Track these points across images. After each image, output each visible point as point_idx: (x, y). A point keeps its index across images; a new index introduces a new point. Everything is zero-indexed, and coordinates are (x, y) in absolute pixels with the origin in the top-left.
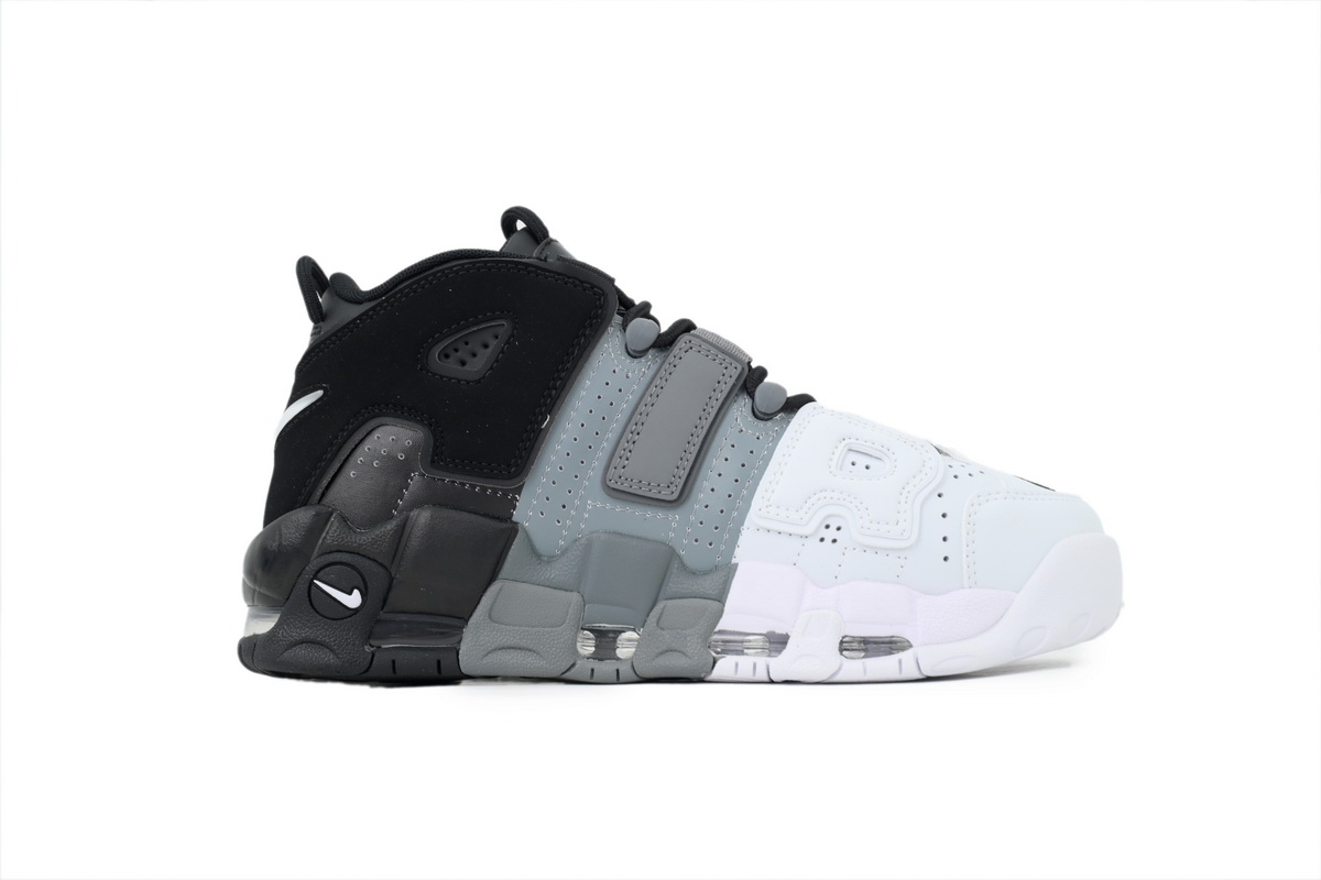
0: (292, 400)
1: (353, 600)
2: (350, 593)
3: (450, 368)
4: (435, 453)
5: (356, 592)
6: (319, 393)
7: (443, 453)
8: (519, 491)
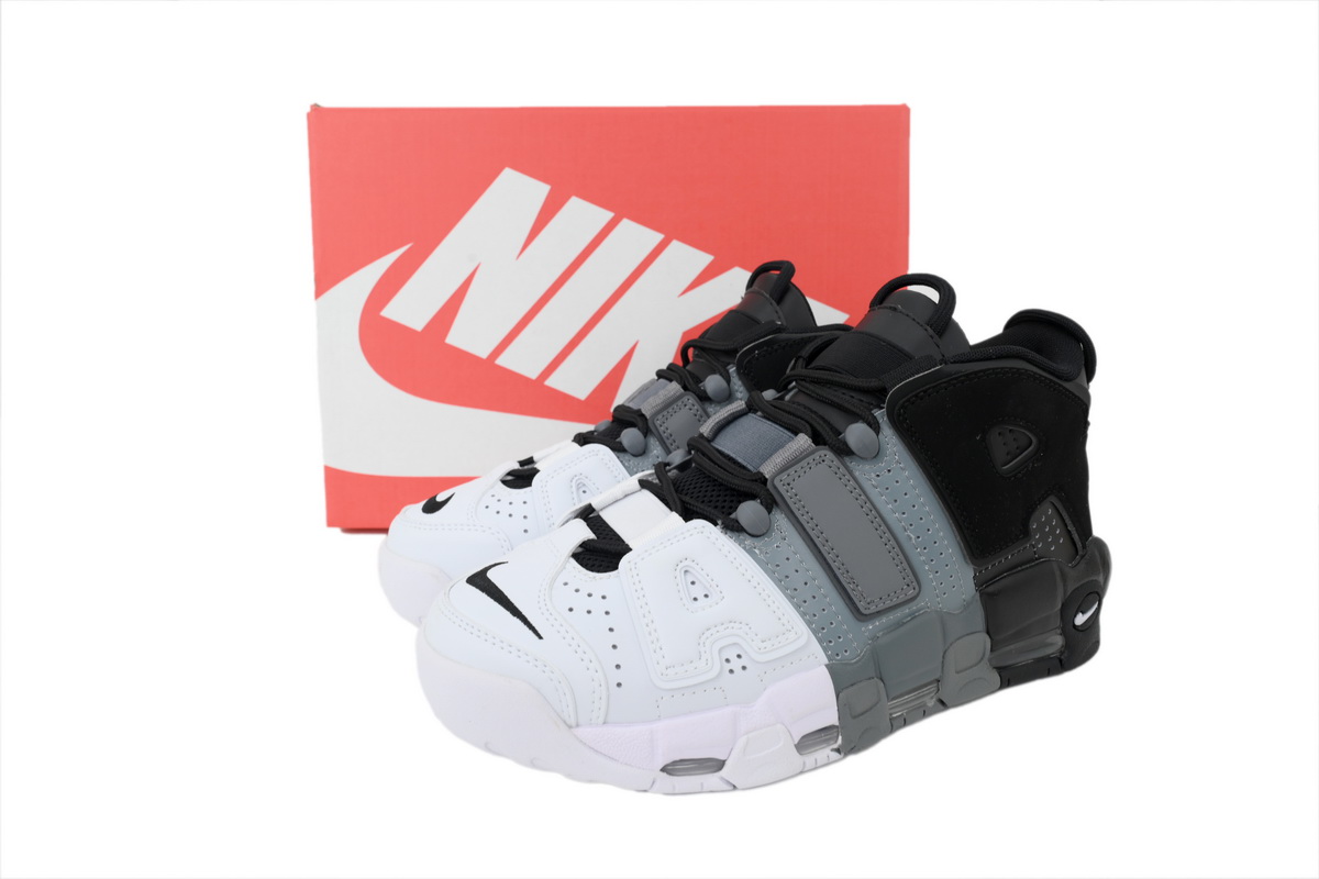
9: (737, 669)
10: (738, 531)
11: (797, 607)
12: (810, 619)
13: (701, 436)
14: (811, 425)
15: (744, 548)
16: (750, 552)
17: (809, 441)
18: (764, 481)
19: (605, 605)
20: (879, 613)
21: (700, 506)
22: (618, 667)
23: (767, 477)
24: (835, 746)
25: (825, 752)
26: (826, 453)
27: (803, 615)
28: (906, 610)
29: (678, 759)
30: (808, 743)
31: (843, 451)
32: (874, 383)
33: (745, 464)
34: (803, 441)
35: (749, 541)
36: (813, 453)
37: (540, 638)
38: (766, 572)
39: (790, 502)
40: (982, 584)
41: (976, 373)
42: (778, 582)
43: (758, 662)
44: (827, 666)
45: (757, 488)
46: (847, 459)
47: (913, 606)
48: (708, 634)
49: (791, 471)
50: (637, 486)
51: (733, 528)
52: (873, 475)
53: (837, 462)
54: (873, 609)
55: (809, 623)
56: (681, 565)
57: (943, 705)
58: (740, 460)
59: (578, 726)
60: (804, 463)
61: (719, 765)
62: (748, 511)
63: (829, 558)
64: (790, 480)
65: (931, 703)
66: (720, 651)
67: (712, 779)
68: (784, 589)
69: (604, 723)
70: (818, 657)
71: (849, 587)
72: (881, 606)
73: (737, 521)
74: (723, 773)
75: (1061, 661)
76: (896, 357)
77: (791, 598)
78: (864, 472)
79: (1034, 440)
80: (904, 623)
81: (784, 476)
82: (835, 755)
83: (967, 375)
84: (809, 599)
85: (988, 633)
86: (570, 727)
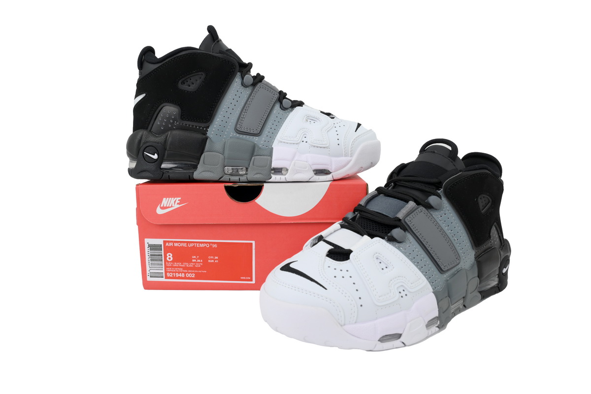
0: (136, 96)
1: (155, 157)
2: (154, 155)
3: (184, 87)
4: (182, 115)
5: (156, 154)
6: (145, 94)
7: (184, 116)
8: (208, 127)
9: (404, 296)
10: (393, 241)
11: (420, 269)
12: (425, 273)
13: (360, 205)
14: (413, 198)
15: (396, 247)
16: (398, 248)
17: (415, 204)
18: (400, 220)
19: (349, 274)
20: (448, 270)
21: (374, 233)
22: (360, 298)
23: (401, 218)
24: (437, 325)
25: (434, 328)
26: (421, 208)
27: (422, 272)
28: (455, 269)
29: (384, 335)
30: (430, 324)
31: (429, 207)
32: (435, 180)
33: (387, 215)
34: (411, 204)
35: (397, 245)
36: (417, 208)
37: (326, 289)
38: (406, 256)
39: (412, 228)
40: (477, 257)
41: (474, 175)
42: (411, 260)
43: (411, 292)
44: (433, 292)
45: (398, 223)
46: (429, 210)
47: (457, 267)
48: (391, 282)
49: (411, 216)
50: (339, 227)
51: (391, 240)
52: (440, 216)
53: (426, 211)
54: (446, 269)
55: (425, 276)
56: (375, 256)
57: (465, 307)
58: (384, 214)
59: (344, 325)
60: (415, 212)
61: (399, 336)
62: (396, 232)
63: (429, 249)
64: (411, 219)
65: (461, 307)
66: (398, 288)
67: (397, 342)
68: (414, 263)
69: (355, 323)
70: (430, 289)
71: (437, 260)
72: (449, 267)
73: (393, 237)
74: (402, 339)
75: (498, 288)
76: (442, 171)
77: (417, 266)
78: (436, 214)
79: (490, 200)
80: (455, 274)
81: (408, 218)
82: (437, 329)
83: (471, 176)
84: (424, 266)
85: (478, 277)
86: (341, 326)
